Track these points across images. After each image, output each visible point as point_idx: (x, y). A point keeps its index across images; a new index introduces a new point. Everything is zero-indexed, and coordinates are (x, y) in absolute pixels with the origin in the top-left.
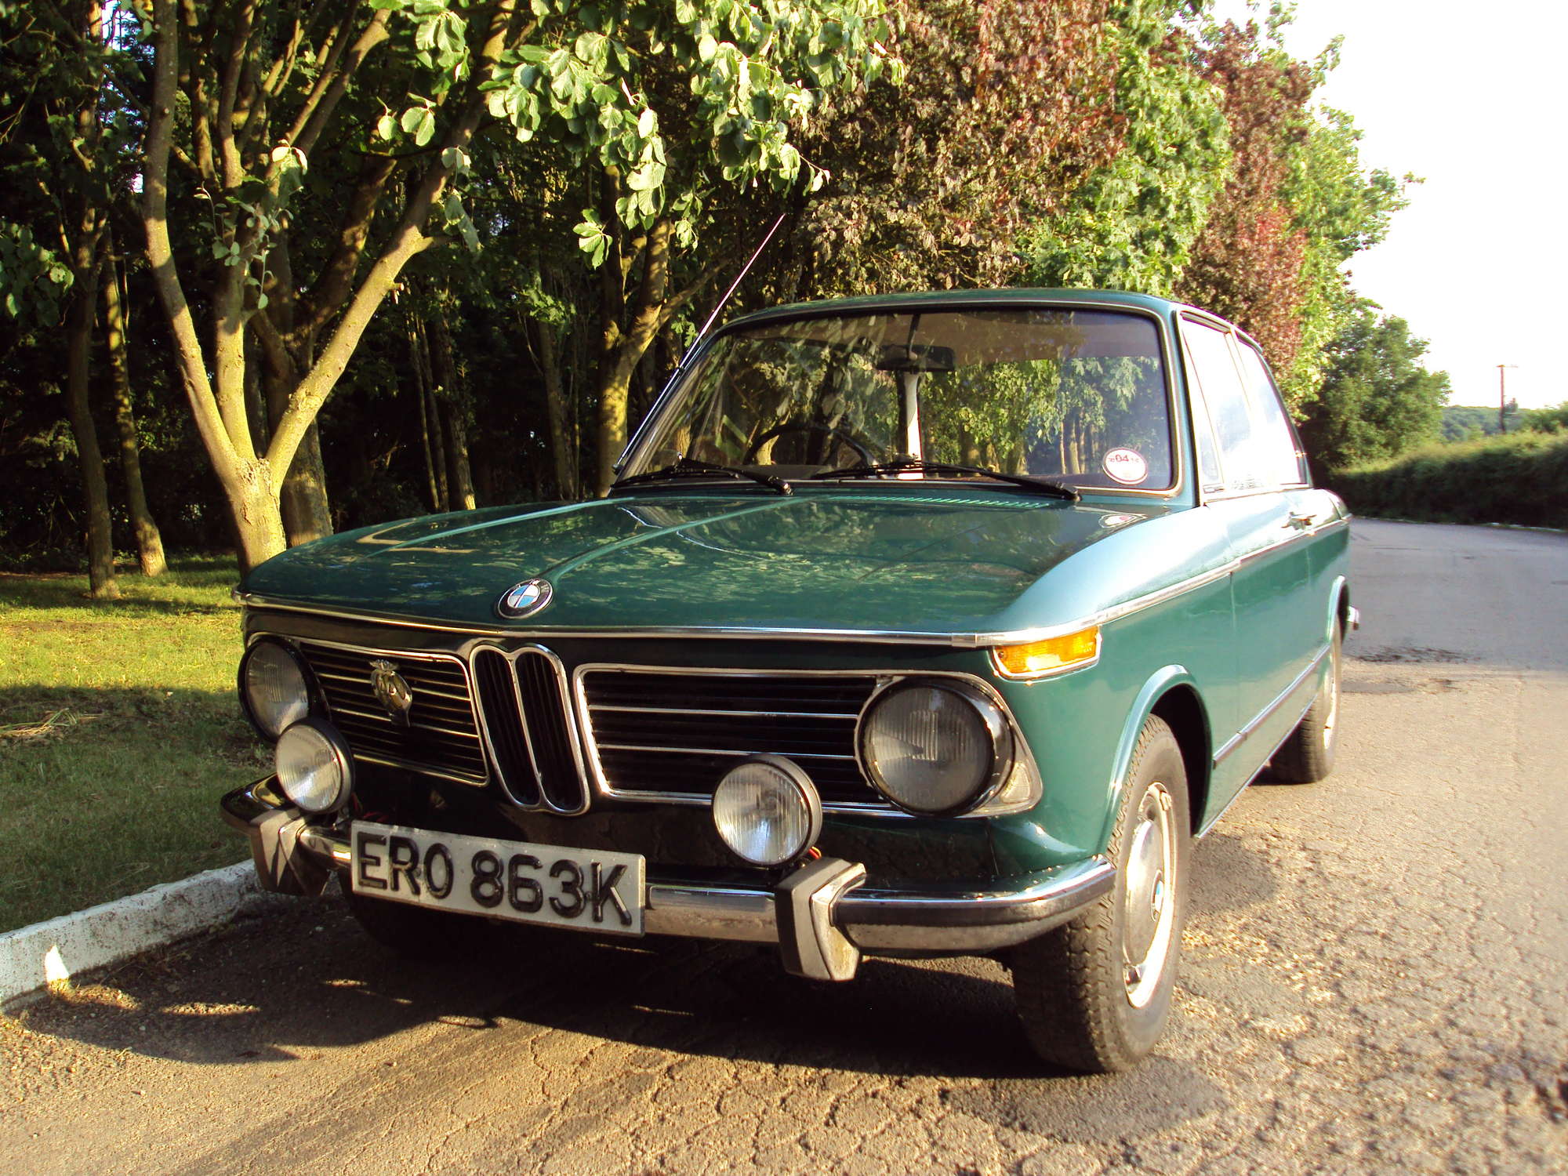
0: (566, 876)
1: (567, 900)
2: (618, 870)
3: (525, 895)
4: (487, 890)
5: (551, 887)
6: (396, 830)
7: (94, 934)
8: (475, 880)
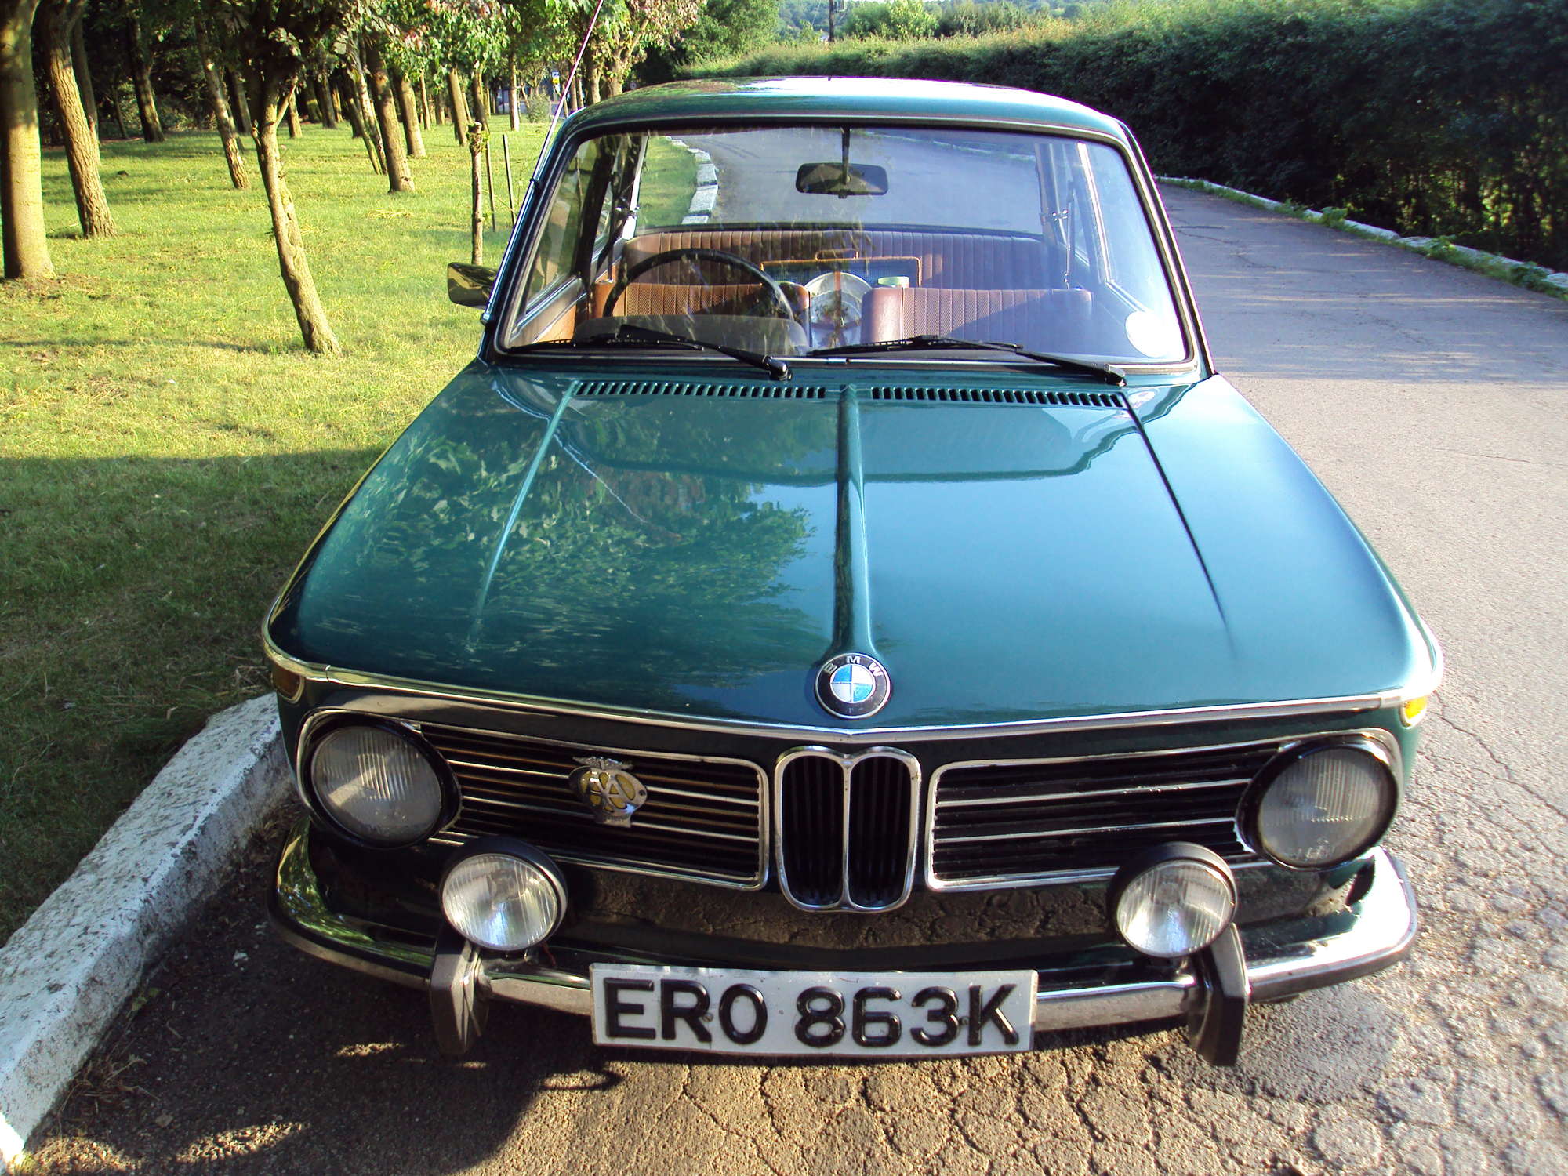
0: (936, 1004)
1: (937, 1028)
2: (1004, 992)
3: (876, 1030)
4: (820, 1029)
5: (910, 1017)
6: (668, 972)
7: (30, 1079)
8: (801, 1022)
